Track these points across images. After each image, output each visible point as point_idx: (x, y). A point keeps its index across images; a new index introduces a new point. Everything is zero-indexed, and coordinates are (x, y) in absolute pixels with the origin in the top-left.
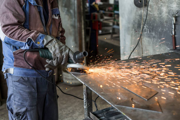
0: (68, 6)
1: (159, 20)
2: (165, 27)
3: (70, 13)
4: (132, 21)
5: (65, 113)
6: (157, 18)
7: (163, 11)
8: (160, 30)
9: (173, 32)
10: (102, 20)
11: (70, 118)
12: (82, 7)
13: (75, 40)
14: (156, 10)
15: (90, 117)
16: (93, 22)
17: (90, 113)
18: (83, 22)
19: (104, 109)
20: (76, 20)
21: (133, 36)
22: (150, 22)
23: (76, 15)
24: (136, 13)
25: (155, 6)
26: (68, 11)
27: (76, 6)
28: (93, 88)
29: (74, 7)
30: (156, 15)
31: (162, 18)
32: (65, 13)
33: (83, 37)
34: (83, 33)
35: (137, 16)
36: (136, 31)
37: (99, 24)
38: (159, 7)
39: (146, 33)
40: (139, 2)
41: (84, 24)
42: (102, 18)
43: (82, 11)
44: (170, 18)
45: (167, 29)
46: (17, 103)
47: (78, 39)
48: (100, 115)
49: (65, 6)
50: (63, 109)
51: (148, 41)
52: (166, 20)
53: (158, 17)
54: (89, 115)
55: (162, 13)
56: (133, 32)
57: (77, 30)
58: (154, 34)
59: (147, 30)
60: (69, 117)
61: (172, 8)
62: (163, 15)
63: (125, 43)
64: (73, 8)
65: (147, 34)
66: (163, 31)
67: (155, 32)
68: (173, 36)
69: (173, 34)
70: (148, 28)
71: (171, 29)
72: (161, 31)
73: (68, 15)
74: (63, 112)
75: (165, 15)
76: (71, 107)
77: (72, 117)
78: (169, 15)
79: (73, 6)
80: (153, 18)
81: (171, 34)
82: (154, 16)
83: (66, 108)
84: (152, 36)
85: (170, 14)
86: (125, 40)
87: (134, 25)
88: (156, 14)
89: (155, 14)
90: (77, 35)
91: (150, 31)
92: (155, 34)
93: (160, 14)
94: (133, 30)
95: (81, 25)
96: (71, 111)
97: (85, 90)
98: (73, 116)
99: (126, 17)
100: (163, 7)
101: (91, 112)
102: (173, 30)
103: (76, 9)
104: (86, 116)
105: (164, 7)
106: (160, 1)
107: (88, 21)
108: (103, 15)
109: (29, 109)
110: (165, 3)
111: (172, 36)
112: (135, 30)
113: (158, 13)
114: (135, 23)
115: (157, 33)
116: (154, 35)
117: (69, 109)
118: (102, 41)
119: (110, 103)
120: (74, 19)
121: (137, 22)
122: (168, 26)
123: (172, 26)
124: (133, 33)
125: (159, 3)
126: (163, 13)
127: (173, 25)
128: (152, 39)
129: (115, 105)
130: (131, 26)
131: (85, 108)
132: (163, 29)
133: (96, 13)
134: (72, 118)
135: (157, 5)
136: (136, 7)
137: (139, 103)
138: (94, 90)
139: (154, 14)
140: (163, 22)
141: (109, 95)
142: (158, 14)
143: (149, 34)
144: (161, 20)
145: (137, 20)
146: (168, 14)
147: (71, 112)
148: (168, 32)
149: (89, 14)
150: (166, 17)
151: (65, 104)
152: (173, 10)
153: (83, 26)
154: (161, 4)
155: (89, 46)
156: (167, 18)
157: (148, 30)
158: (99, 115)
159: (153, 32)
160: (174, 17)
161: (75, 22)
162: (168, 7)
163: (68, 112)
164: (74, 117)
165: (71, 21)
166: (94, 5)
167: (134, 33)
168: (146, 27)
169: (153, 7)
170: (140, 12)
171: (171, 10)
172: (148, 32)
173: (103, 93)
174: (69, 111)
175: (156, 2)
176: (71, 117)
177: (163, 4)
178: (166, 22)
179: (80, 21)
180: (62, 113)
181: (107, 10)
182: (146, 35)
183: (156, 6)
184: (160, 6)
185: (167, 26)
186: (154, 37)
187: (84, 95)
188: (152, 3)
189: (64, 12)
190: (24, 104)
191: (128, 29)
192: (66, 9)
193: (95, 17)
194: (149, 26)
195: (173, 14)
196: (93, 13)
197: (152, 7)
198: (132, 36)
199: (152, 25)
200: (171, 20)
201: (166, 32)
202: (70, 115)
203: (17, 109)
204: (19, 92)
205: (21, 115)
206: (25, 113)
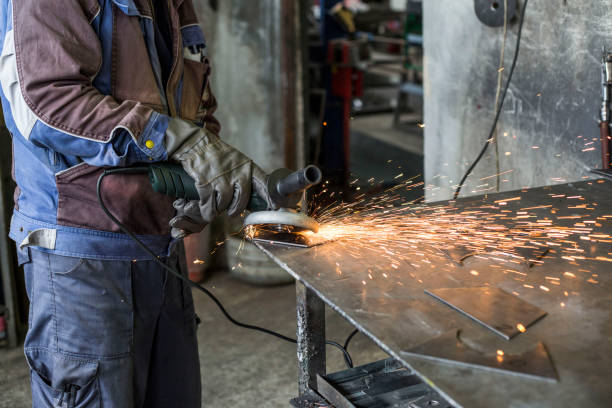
0: (249, 15)
1: (556, 71)
2: (580, 93)
3: (257, 37)
4: (468, 71)
5: (234, 374)
6: (552, 65)
7: (570, 41)
8: (558, 104)
9: (604, 113)
10: (363, 65)
11: (249, 392)
12: (297, 21)
13: (272, 131)
14: (549, 37)
15: (316, 391)
16: (334, 70)
17: (318, 377)
18: (299, 69)
19: (365, 367)
20: (277, 64)
21: (468, 122)
22: (528, 77)
23: (278, 47)
24: (479, 45)
25: (543, 23)
26: (252, 32)
27: (277, 14)
28: (329, 294)
29: (273, 19)
30: (547, 53)
31: (567, 63)
32: (238, 39)
33: (300, 119)
34: (300, 107)
35: (485, 53)
36: (479, 107)
37: (355, 77)
38: (557, 25)
39: (513, 112)
40: (493, 9)
41: (304, 78)
42: (365, 56)
43: (298, 34)
44: (594, 64)
45: (584, 101)
46: (65, 346)
47: (281, 126)
48: (351, 385)
49: (242, 16)
50: (228, 362)
51: (520, 139)
52: (580, 70)
53: (555, 59)
54: (313, 385)
55: (570, 45)
56: (470, 107)
57: (278, 97)
58: (538, 116)
59: (517, 103)
60: (247, 390)
61: (603, 30)
62: (572, 53)
63: (440, 145)
64: (268, 22)
65: (515, 115)
66: (568, 107)
67: (543, 111)
68: (604, 125)
69: (604, 118)
70: (521, 98)
71: (596, 102)
72: (562, 108)
73: (249, 45)
74: (227, 372)
75: (577, 52)
76: (253, 358)
77: (258, 390)
78: (592, 53)
79: (268, 15)
80: (536, 61)
81: (595, 118)
82: (542, 54)
83: (237, 359)
84: (532, 124)
85: (595, 50)
86: (439, 135)
87: (471, 85)
88: (548, 48)
89: (545, 49)
90: (280, 113)
91: (525, 108)
92: (544, 117)
93: (563, 49)
94: (470, 100)
95: (292, 80)
96: (253, 370)
97: (302, 300)
98: (260, 385)
99: (447, 55)
100: (570, 26)
101: (321, 376)
102: (604, 104)
103: (277, 27)
104: (305, 388)
105: (574, 28)
106: (561, 6)
107: (316, 66)
108: (370, 48)
109: (107, 368)
110: (579, 13)
111: (600, 125)
112: (475, 100)
113: (555, 45)
114: (476, 77)
115: (548, 113)
116: (538, 120)
117: (247, 362)
118: (362, 137)
119: (383, 346)
120: (269, 60)
121: (482, 73)
122: (589, 90)
123: (602, 92)
124: (469, 113)
125: (559, 12)
126: (573, 45)
127: (605, 89)
128: (534, 134)
129: (403, 353)
130: (461, 86)
131: (301, 359)
132: (571, 101)
133: (344, 42)
134: (255, 392)
135: (551, 20)
136: (480, 24)
138: (333, 301)
139: (539, 51)
140: (572, 78)
141: (381, 318)
142: (552, 50)
143: (521, 117)
144: (563, 72)
145: (483, 69)
146: (586, 51)
147: (255, 375)
148: (588, 110)
149: (319, 43)
150: (581, 61)
151: (235, 345)
152: (604, 38)
153: (299, 85)
154: (566, 15)
155: (318, 151)
156: (586, 64)
157: (520, 101)
158: (347, 384)
159: (536, 108)
160: (609, 62)
161: (272, 68)
162: (588, 26)
163: (244, 374)
164: (262, 391)
165: (259, 66)
166: (337, 14)
167: (473, 112)
168: (515, 93)
169: (538, 24)
170: (492, 41)
171: (598, 36)
172: (520, 109)
173: (361, 310)
174: (247, 370)
175: (547, 9)
176: (252, 388)
177: (570, 15)
178: (582, 77)
179: (289, 67)
180: (224, 375)
181: (382, 30)
182: (511, 121)
183: (548, 24)
184: (561, 21)
185: (584, 92)
186: (539, 128)
187: (300, 318)
188: (533, 13)
189: (236, 34)
190: (91, 350)
191: (450, 99)
192: (244, 25)
193: (340, 54)
194: (522, 90)
195: (604, 53)
196: (334, 42)
197: (533, 26)
198: (463, 122)
199: (532, 84)
200: (600, 71)
201: (580, 110)
202: (249, 384)
203: (65, 366)
204: (75, 311)
205: (79, 388)
206: (92, 380)
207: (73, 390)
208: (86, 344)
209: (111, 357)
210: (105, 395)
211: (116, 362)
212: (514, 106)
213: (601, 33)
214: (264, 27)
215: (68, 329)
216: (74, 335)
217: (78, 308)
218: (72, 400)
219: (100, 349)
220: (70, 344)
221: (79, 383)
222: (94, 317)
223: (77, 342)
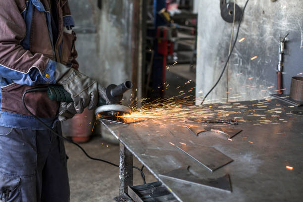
0: (118, 12)
1: (258, 45)
2: (269, 57)
3: (121, 24)
4: (218, 44)
5: (99, 187)
6: (256, 42)
7: (266, 31)
8: (259, 62)
9: (279, 67)
10: (173, 39)
11: (106, 196)
12: (141, 15)
13: (126, 69)
14: (255, 29)
15: (127, 194)
16: (160, 41)
17: (129, 187)
18: (141, 39)
20: (130, 36)
21: (217, 69)
22: (245, 48)
23: (131, 29)
24: (223, 32)
25: (253, 22)
26: (118, 21)
27: (131, 12)
29: (129, 14)
30: (254, 37)
31: (263, 42)
32: (111, 23)
33: (140, 64)
34: (140, 58)
35: (226, 36)
36: (222, 62)
37: (169, 45)
38: (259, 23)
39: (238, 65)
40: (230, 14)
41: (143, 44)
42: (174, 35)
43: (141, 22)
44: (275, 43)
45: (270, 61)
46: (4, 171)
47: (131, 67)
49: (114, 12)
50: (96, 181)
51: (241, 78)
52: (269, 46)
53: (258, 40)
54: (126, 191)
55: (265, 33)
56: (218, 62)
57: (130, 53)
58: (249, 67)
59: (240, 61)
60: (104, 195)
61: (281, 27)
62: (266, 37)
63: (203, 80)
64: (126, 16)
65: (239, 66)
66: (263, 63)
67: (251, 65)
68: (279, 73)
69: (279, 70)
70: (241, 58)
71: (276, 61)
72: (260, 64)
73: (117, 27)
74: (96, 186)
75: (268, 37)
76: (109, 180)
77: (109, 195)
78: (275, 37)
79: (127, 12)
80: (249, 40)
81: (275, 69)
82: (252, 37)
83: (101, 179)
84: (246, 71)
85: (277, 36)
86: (203, 74)
87: (219, 51)
88: (255, 34)
89: (253, 35)
90: (130, 61)
91: (243, 63)
92: (252, 67)
93: (262, 35)
94: (218, 58)
95: (137, 45)
96: (109, 185)
97: (122, 150)
98: (111, 193)
99: (208, 36)
100: (266, 24)
102: (280, 62)
103: (131, 18)
104: (122, 192)
105: (267, 25)
106: (262, 14)
107: (150, 38)
108: (177, 31)
109: (24, 181)
110: (270, 18)
111: (277, 73)
112: (220, 58)
113: (258, 33)
114: (222, 47)
115: (254, 66)
116: (249, 69)
117: (105, 181)
119: (152, 171)
120: (126, 34)
121: (224, 45)
122: (273, 56)
123: (279, 57)
124: (217, 64)
125: (261, 17)
126: (266, 34)
127: (280, 56)
128: (247, 76)
129: (160, 175)
130: (214, 51)
131: (121, 178)
132: (264, 60)
133: (165, 28)
134: (108, 196)
135: (257, 21)
136: (224, 21)
137: (197, 175)
139: (251, 35)
140: (265, 49)
142: (257, 35)
143: (241, 67)
144: (262, 46)
145: (225, 43)
146: (272, 37)
147: (109, 188)
148: (272, 65)
149: (153, 28)
150: (270, 41)
151: (100, 173)
152: (281, 30)
153: (140, 48)
154: (264, 18)
155: (149, 80)
156: (272, 43)
157: (241, 60)
158: (143, 191)
159: (248, 63)
160: (282, 42)
161: (127, 39)
162: (274, 24)
163: (104, 187)
164: (111, 195)
165: (121, 37)
166: (162, 14)
167: (220, 64)
168: (239, 55)
169: (250, 22)
170: (229, 30)
171: (278, 29)
172: (241, 64)
173: (144, 155)
174: (105, 185)
175: (255, 15)
176: (107, 194)
177: (266, 19)
178: (270, 49)
179: (136, 39)
180: (94, 187)
181: (187, 23)
182: (237, 69)
183: (256, 22)
184: (261, 22)
185: (271, 56)
186: (249, 73)
187: (121, 158)
188: (249, 17)
189: (110, 21)
190: (17, 172)
191: (209, 57)
192: (115, 17)
193: (162, 34)
194: (243, 54)
195: (281, 38)
196: (160, 27)
197: (249, 23)
198: (215, 69)
199: (247, 52)
200: (278, 47)
201: (269, 65)
202: (106, 192)
203: (4, 180)
204: (9, 153)
205: (10, 191)
206: (17, 187)
207: (7, 192)
208: (14, 169)
209: (26, 176)
210: (24, 194)
211: (29, 179)
212: (238, 62)
213: (279, 28)
214: (124, 18)
215: (6, 162)
216: (8, 165)
217: (11, 152)
218: (7, 197)
219: (20, 173)
220: (6, 169)
221: (11, 189)
222: (18, 156)
223: (10, 168)
